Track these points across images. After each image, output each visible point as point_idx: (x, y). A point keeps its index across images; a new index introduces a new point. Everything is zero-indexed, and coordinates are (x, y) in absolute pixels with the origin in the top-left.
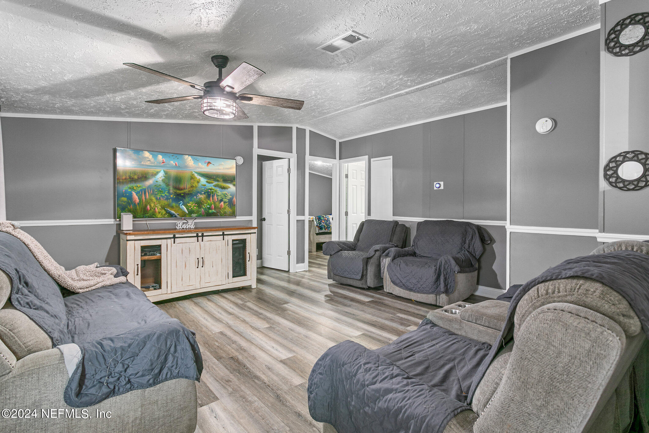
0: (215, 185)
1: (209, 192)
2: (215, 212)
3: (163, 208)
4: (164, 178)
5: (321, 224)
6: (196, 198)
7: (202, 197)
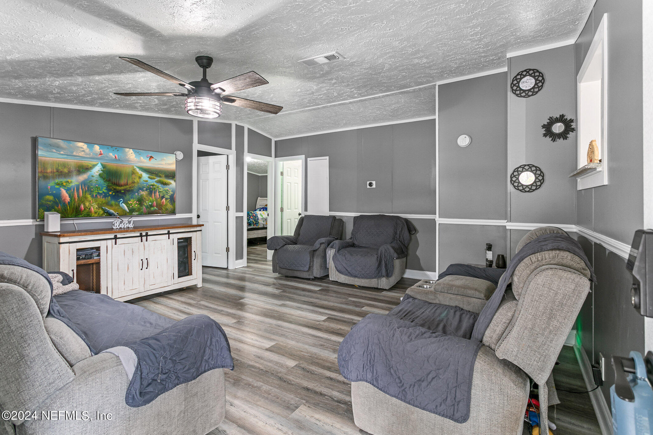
0: (157, 181)
1: (151, 188)
2: (157, 209)
3: (100, 207)
4: (101, 172)
5: (250, 220)
6: (138, 195)
7: (144, 193)
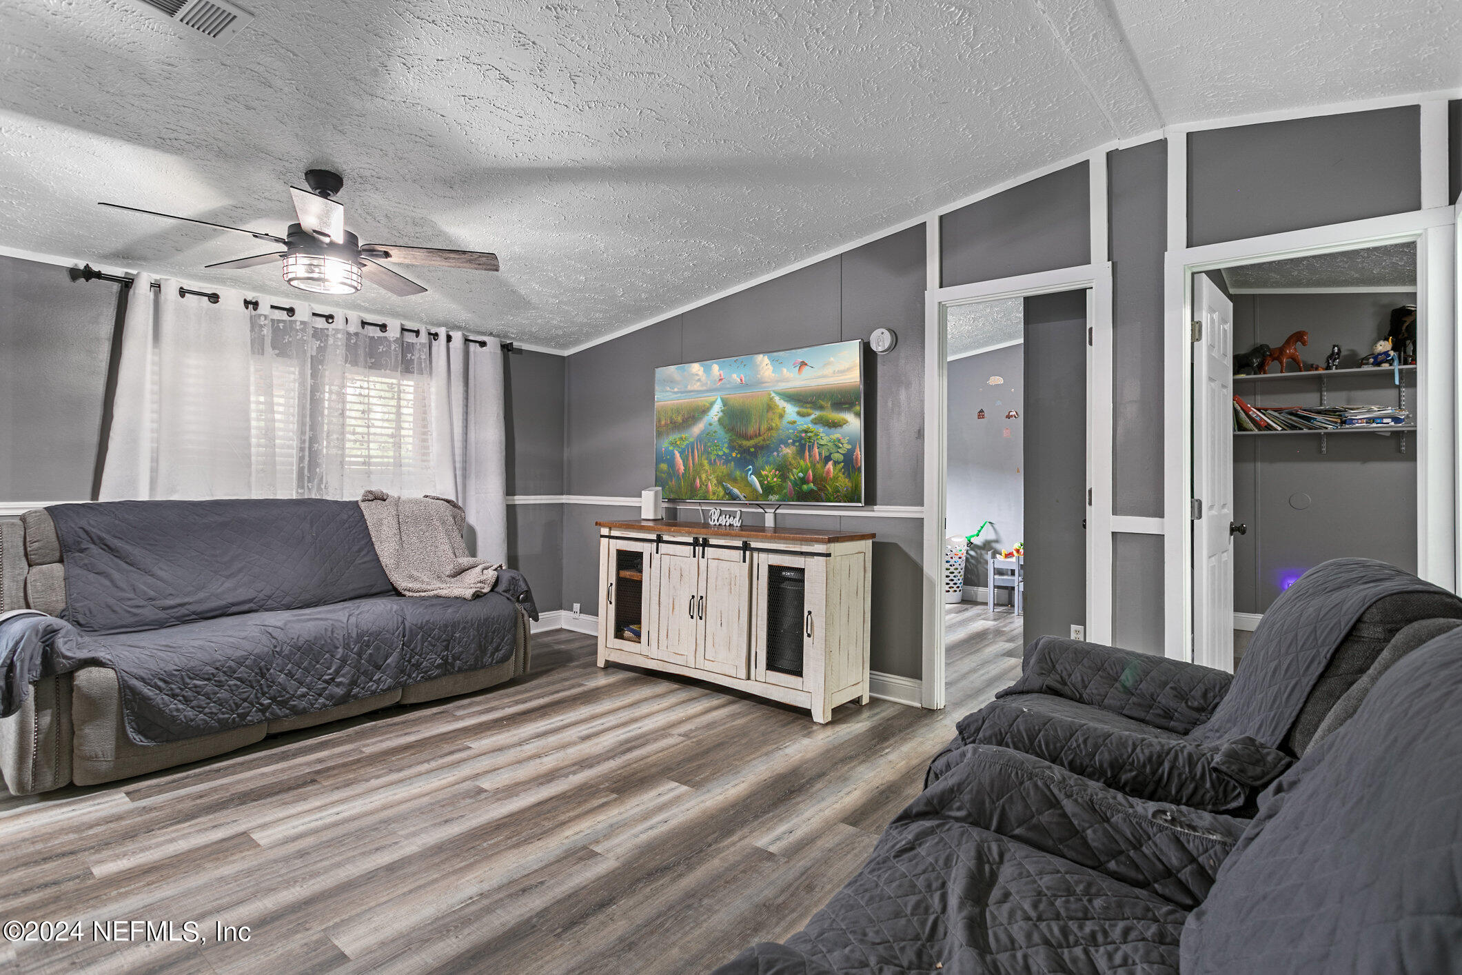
0: (815, 419)
1: (802, 438)
2: (815, 488)
3: (720, 482)
4: (721, 414)
6: (778, 455)
7: (788, 451)
